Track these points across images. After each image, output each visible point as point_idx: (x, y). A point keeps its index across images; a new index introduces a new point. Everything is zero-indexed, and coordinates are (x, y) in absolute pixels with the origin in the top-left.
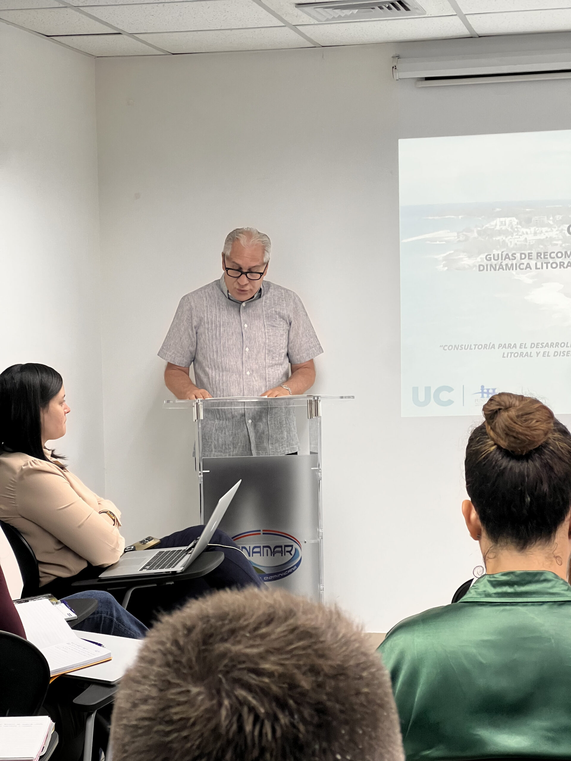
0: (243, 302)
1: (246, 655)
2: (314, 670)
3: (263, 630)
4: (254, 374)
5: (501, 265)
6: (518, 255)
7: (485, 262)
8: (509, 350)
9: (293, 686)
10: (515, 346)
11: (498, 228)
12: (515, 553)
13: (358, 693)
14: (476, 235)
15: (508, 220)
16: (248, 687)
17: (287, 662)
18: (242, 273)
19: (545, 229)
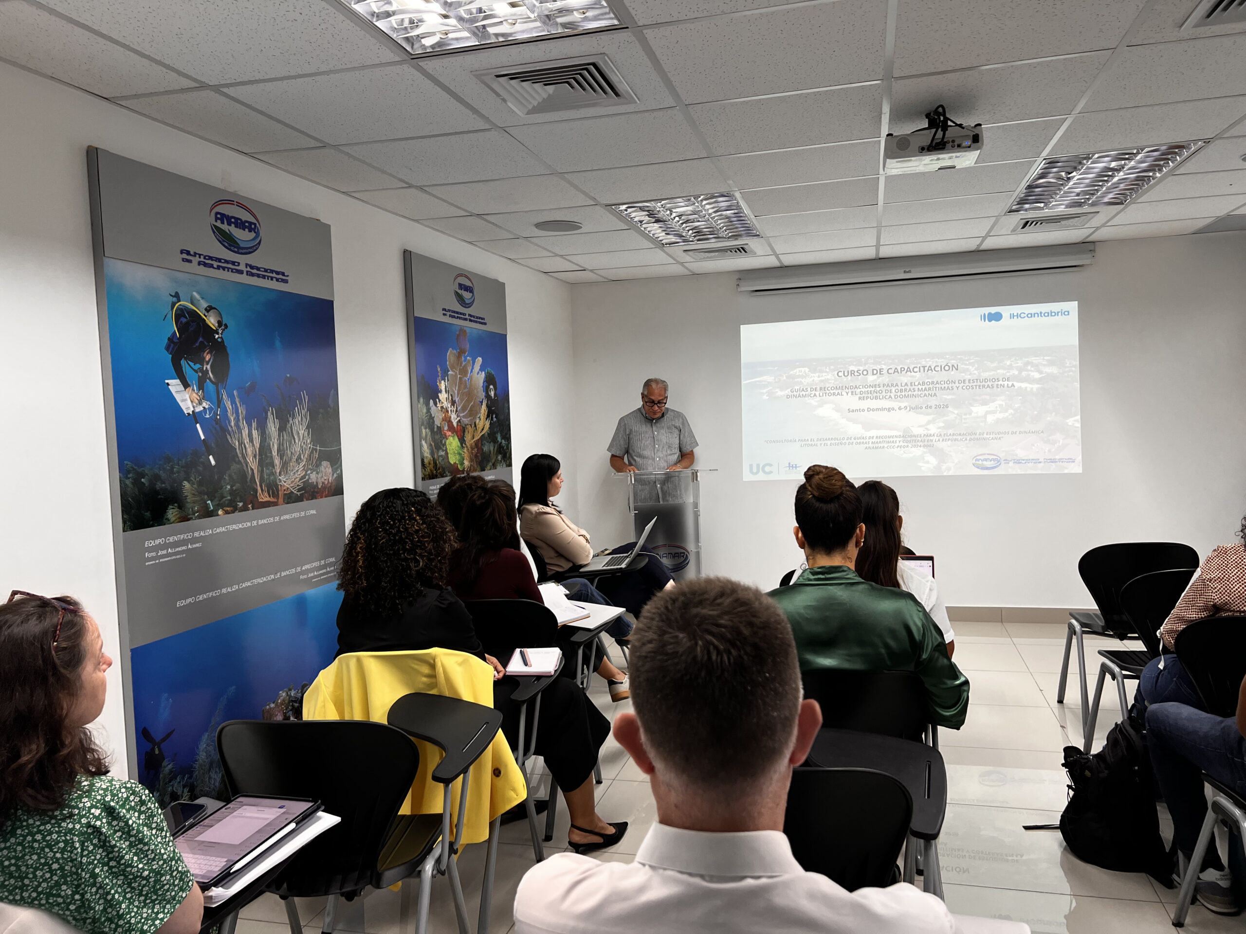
0: (654, 419)
4: (661, 460)
5: (799, 394)
6: (809, 389)
7: (790, 394)
8: (804, 443)
10: (808, 440)
11: (797, 374)
12: (825, 555)
14: (785, 378)
15: (803, 369)
18: (655, 404)
19: (824, 374)
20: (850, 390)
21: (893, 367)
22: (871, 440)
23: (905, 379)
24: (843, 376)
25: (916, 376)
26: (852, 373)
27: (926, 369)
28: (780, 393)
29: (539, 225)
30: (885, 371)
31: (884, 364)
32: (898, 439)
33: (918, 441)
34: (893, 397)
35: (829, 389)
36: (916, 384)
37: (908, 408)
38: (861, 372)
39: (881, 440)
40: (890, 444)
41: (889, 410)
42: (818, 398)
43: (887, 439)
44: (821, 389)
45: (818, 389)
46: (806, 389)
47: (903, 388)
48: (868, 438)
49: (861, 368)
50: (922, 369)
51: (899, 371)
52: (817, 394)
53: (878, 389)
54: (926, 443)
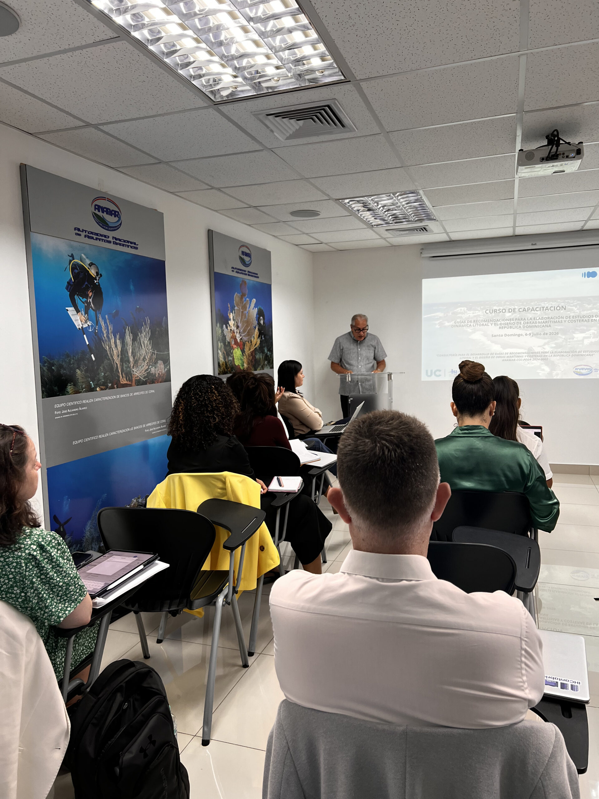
0: (358, 341)
1: (385, 430)
2: (409, 435)
3: (390, 422)
5: (460, 325)
6: (466, 321)
7: (454, 324)
9: (401, 439)
10: (465, 355)
11: (459, 311)
12: (469, 418)
13: (424, 444)
14: (451, 314)
15: (463, 308)
16: (386, 441)
17: (399, 432)
18: (361, 331)
19: (477, 312)
20: (493, 322)
21: (523, 307)
22: (506, 355)
23: (530, 315)
24: (489, 313)
25: (537, 314)
26: (495, 311)
27: (545, 308)
28: (447, 324)
29: (294, 213)
30: (517, 310)
31: (517, 305)
32: (524, 355)
33: (538, 356)
34: (522, 327)
35: (480, 321)
36: (538, 318)
37: (532, 335)
38: (501, 310)
39: (513, 355)
40: (519, 358)
41: (519, 335)
42: (472, 327)
43: (517, 355)
44: (474, 321)
45: (473, 321)
46: (465, 321)
47: (529, 321)
48: (504, 354)
49: (501, 308)
50: (542, 309)
51: (527, 310)
52: (472, 324)
53: (512, 322)
54: (543, 358)
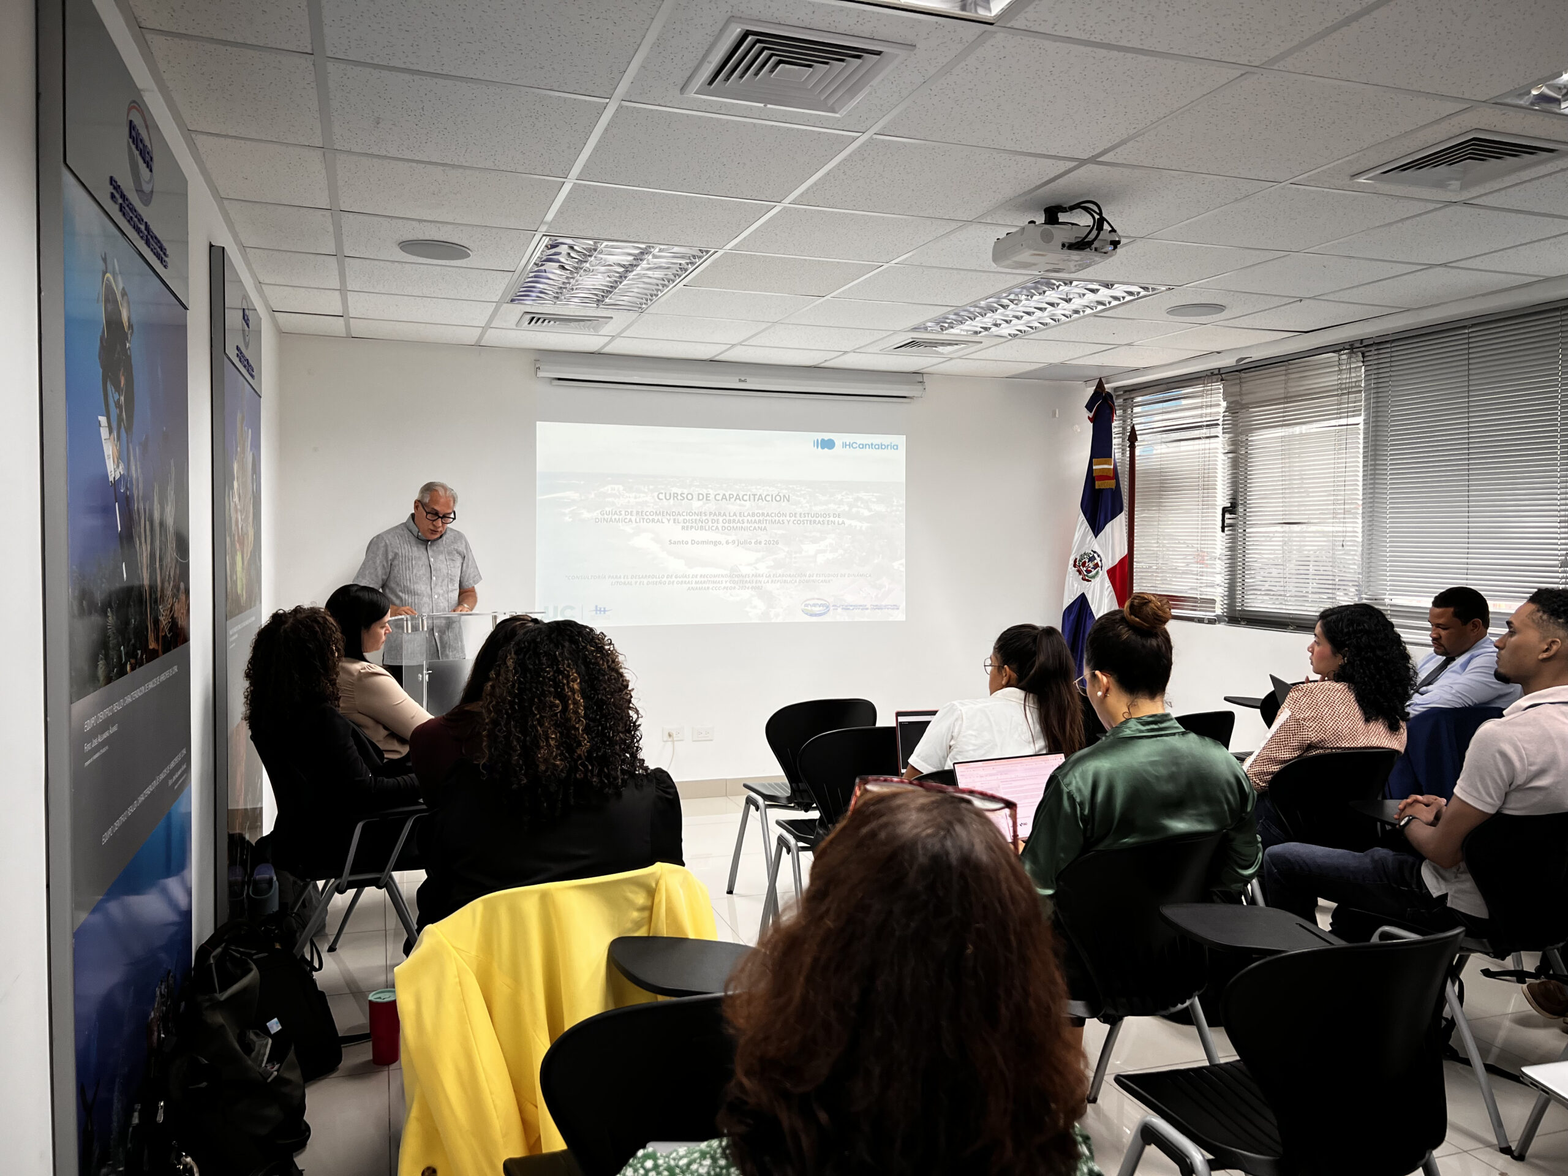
0: (429, 541)
4: (441, 598)
5: (611, 518)
6: (623, 513)
7: (600, 516)
8: (616, 580)
10: (620, 577)
11: (609, 492)
14: (593, 496)
15: (616, 487)
18: (439, 517)
19: (642, 495)
20: (672, 517)
22: (694, 580)
23: (733, 507)
24: (664, 500)
25: (745, 506)
26: (675, 496)
27: (757, 497)
28: (586, 515)
32: (724, 579)
33: (746, 581)
35: (648, 513)
36: (746, 514)
37: (736, 542)
38: (685, 496)
39: (706, 579)
40: (715, 585)
41: (715, 543)
42: (634, 525)
43: (712, 579)
44: (638, 513)
45: (634, 513)
46: (620, 512)
47: (732, 518)
48: (691, 576)
49: (686, 491)
50: (752, 497)
51: (728, 498)
52: (633, 518)
53: (704, 518)
54: (754, 585)
